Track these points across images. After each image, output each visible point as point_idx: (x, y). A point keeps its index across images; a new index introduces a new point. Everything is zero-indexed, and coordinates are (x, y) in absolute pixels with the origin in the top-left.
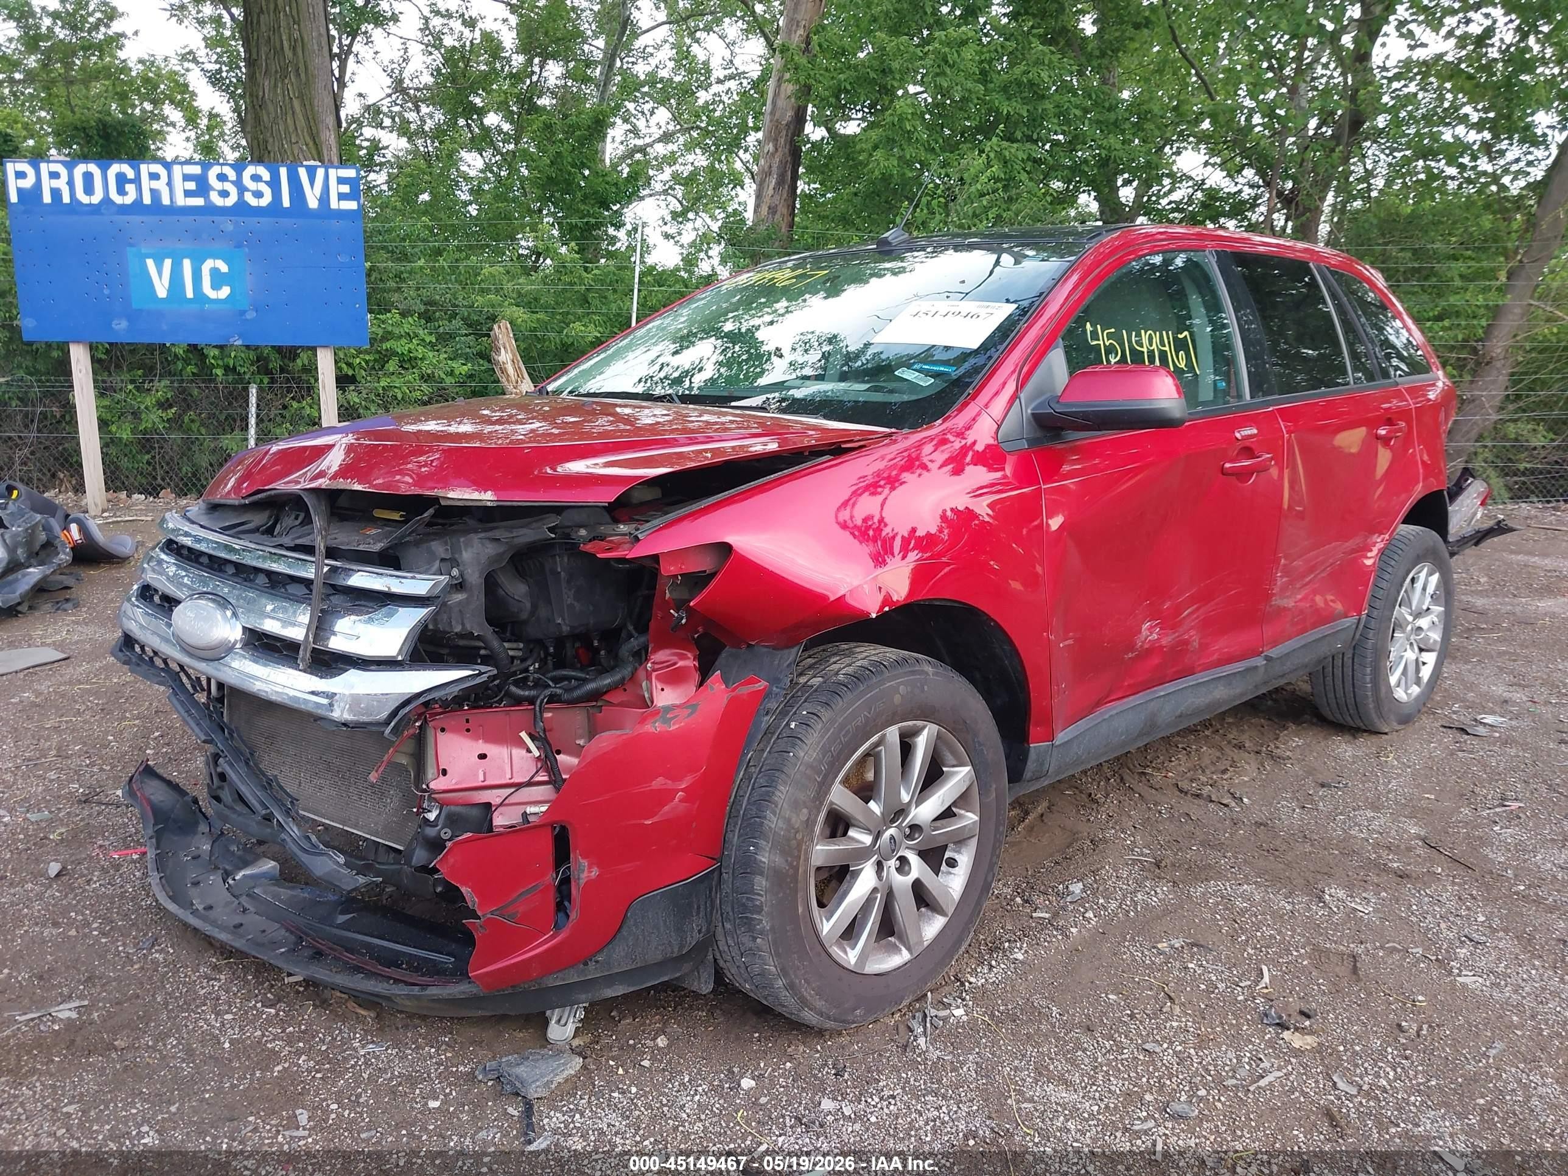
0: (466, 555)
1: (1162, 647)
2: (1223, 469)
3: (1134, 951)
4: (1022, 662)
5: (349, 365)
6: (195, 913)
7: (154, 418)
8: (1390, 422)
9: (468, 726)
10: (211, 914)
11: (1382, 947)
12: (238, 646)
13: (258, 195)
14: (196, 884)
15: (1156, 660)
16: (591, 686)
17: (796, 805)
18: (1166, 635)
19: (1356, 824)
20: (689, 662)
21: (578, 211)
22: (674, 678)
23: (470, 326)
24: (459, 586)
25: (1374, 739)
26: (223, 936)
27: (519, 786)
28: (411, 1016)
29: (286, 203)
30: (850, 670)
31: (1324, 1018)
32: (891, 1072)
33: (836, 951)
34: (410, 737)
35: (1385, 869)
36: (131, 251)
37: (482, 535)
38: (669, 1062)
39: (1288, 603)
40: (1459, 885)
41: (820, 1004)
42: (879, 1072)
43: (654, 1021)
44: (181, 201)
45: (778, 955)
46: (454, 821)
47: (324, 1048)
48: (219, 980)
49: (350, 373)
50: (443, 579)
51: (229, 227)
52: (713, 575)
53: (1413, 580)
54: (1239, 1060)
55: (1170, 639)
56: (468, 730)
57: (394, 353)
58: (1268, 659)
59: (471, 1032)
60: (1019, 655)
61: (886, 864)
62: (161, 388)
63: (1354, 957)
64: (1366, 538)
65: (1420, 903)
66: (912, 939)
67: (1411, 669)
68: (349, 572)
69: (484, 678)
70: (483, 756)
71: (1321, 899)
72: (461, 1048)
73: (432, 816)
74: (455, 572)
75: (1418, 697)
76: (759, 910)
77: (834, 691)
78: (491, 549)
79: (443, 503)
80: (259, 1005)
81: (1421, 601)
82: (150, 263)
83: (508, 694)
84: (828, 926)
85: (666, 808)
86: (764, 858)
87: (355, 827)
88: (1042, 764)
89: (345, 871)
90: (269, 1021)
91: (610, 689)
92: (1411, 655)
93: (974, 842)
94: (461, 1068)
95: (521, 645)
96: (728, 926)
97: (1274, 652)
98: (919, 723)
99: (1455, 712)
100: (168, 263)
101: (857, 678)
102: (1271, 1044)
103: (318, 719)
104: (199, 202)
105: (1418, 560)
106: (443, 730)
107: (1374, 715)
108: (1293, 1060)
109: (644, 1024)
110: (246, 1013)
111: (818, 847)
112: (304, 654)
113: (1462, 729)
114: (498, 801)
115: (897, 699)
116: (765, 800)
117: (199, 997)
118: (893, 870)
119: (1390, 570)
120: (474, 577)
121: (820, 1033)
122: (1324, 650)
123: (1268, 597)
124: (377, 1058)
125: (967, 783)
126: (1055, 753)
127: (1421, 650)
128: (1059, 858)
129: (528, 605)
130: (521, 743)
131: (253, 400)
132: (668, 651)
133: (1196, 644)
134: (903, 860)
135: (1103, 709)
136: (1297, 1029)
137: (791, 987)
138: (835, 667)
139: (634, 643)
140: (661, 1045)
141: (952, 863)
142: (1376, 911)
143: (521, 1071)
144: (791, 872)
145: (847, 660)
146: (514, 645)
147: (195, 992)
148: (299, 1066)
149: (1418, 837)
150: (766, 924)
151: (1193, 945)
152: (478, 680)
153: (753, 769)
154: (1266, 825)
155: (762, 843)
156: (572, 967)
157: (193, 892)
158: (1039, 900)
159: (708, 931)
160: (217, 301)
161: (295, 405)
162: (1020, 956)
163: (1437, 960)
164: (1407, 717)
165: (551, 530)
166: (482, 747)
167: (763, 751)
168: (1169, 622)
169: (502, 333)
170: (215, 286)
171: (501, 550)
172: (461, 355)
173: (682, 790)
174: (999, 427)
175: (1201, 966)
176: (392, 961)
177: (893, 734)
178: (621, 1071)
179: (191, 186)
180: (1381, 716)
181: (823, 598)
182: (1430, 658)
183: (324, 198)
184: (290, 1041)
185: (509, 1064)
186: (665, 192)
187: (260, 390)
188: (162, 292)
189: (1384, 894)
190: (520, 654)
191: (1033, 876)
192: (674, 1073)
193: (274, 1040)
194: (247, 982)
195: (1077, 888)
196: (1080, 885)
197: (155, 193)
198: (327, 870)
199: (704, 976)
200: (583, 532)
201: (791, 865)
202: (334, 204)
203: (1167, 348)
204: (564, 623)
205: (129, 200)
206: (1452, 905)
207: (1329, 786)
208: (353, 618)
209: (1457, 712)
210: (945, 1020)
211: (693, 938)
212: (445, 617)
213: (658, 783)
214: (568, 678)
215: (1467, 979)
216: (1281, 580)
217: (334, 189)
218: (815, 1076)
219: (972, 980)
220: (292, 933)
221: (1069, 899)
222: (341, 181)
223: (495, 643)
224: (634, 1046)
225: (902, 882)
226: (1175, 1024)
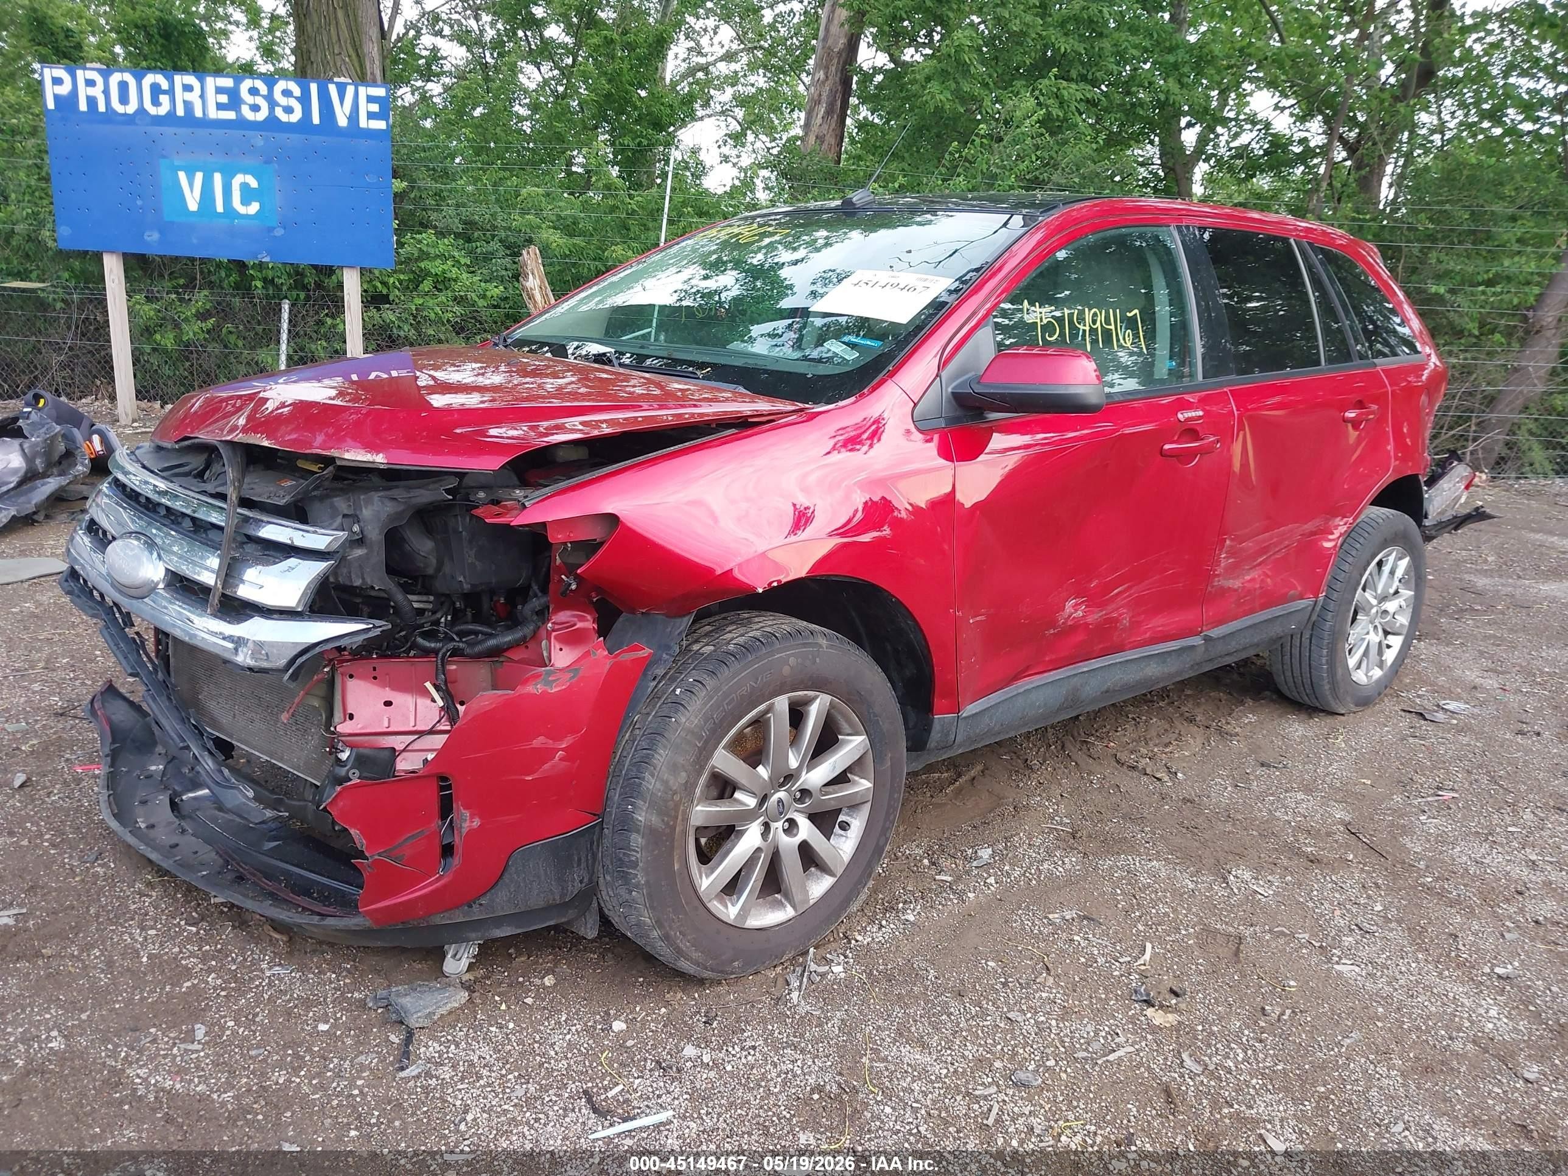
0: (366, 513)
1: (1087, 624)
2: (1161, 451)
3: (1025, 920)
4: (924, 635)
5: (384, 283)
6: (135, 832)
7: (193, 330)
8: (1360, 405)
9: (375, 674)
10: (152, 833)
11: (1270, 931)
12: (161, 586)
13: (289, 110)
14: (144, 802)
15: (1081, 637)
16: (492, 642)
17: (674, 768)
18: (1093, 613)
19: (1284, 806)
20: (588, 623)
21: (631, 131)
22: (573, 638)
23: (508, 248)
24: (360, 541)
25: (1329, 720)
26: (154, 856)
27: (421, 733)
28: (321, 943)
29: (316, 120)
30: (741, 640)
31: (1192, 998)
32: (758, 1024)
33: (716, 906)
34: (319, 681)
35: (1300, 853)
36: (163, 163)
37: (382, 494)
38: (552, 1001)
39: (1236, 584)
40: (1368, 872)
41: (695, 955)
42: (747, 1022)
43: (546, 960)
44: (213, 114)
45: (652, 908)
46: (361, 761)
47: (234, 967)
48: (151, 896)
49: (385, 292)
50: (342, 535)
51: (259, 142)
52: (602, 544)
53: (1380, 564)
54: (1096, 1034)
55: (1096, 616)
56: (375, 678)
57: (428, 274)
58: (1207, 639)
59: (373, 960)
60: (922, 630)
61: (774, 825)
62: (201, 299)
63: (1240, 939)
64: (1327, 520)
65: (1321, 890)
66: (797, 897)
67: (1374, 651)
68: (259, 523)
69: (377, 632)
70: (388, 704)
71: (1225, 879)
72: (361, 976)
73: (344, 756)
74: (356, 528)
75: (1379, 681)
76: (635, 865)
77: (722, 660)
78: (390, 508)
79: (338, 463)
80: (183, 923)
81: (1388, 585)
82: (182, 175)
83: (414, 646)
84: (707, 881)
85: (546, 766)
86: (641, 817)
87: (281, 760)
88: (947, 735)
89: (253, 805)
90: (188, 939)
91: (510, 647)
92: (1374, 638)
93: (867, 808)
94: (356, 995)
95: (432, 598)
96: (608, 878)
97: (1215, 632)
98: (811, 693)
99: (1419, 696)
100: (199, 177)
101: (746, 648)
102: (1132, 1020)
103: (226, 662)
104: (230, 115)
105: (1385, 544)
106: (351, 676)
107: (1330, 698)
108: (1149, 1037)
109: (537, 963)
110: (169, 930)
111: (699, 808)
112: (215, 599)
113: (1421, 714)
114: (402, 746)
115: (786, 670)
116: (644, 761)
117: (129, 911)
118: (780, 830)
119: (1354, 553)
120: (375, 534)
121: (701, 982)
122: (1276, 630)
123: (1209, 577)
124: (281, 980)
125: (862, 752)
126: (961, 724)
127: (1386, 633)
128: (977, 822)
129: (434, 561)
130: (426, 693)
131: (285, 316)
132: (568, 613)
133: (1126, 622)
134: (792, 823)
135: (1020, 683)
136: (1161, 1007)
137: (666, 938)
138: (729, 636)
139: (535, 603)
140: (547, 984)
141: (845, 826)
142: (1276, 894)
143: (406, 1001)
144: (668, 831)
145: (742, 630)
146: (424, 598)
147: (127, 907)
148: (207, 983)
149: (1342, 822)
150: (641, 879)
151: (1085, 917)
152: (371, 634)
153: (637, 732)
154: (1192, 802)
155: (640, 803)
156: (457, 908)
157: (140, 810)
158: (945, 863)
159: (590, 881)
160: (247, 216)
161: (329, 321)
162: (911, 918)
163: (1321, 947)
164: (1365, 700)
165: (448, 491)
166: (389, 694)
167: (648, 714)
168: (1095, 600)
169: (531, 258)
170: (245, 202)
171: (402, 508)
172: (496, 278)
173: (562, 749)
174: (915, 405)
175: (1087, 939)
176: (304, 889)
177: (782, 703)
178: (503, 1007)
179: (224, 99)
180: (1336, 697)
181: (710, 571)
182: (1396, 642)
183: (354, 117)
184: (204, 959)
185: (398, 994)
186: (723, 113)
187: (293, 305)
188: (193, 206)
189: (1289, 878)
190: (430, 606)
191: (948, 839)
192: (554, 1011)
193: (189, 957)
194: (177, 900)
195: (985, 853)
196: (990, 851)
197: (188, 105)
198: (237, 803)
199: (590, 922)
200: (482, 495)
201: (667, 824)
202: (363, 123)
203: (1112, 327)
204: (464, 581)
205: (163, 111)
206: (1353, 893)
207: (1269, 766)
208: (260, 567)
209: (1422, 698)
210: (823, 975)
211: (575, 887)
212: (345, 571)
213: (539, 742)
214: (476, 633)
215: (1345, 968)
216: (1224, 560)
217: (364, 107)
218: (685, 1023)
219: (859, 938)
220: (221, 856)
221: (975, 864)
222: (371, 99)
223: (399, 596)
224: (522, 984)
225: (788, 843)
226: (1044, 995)
